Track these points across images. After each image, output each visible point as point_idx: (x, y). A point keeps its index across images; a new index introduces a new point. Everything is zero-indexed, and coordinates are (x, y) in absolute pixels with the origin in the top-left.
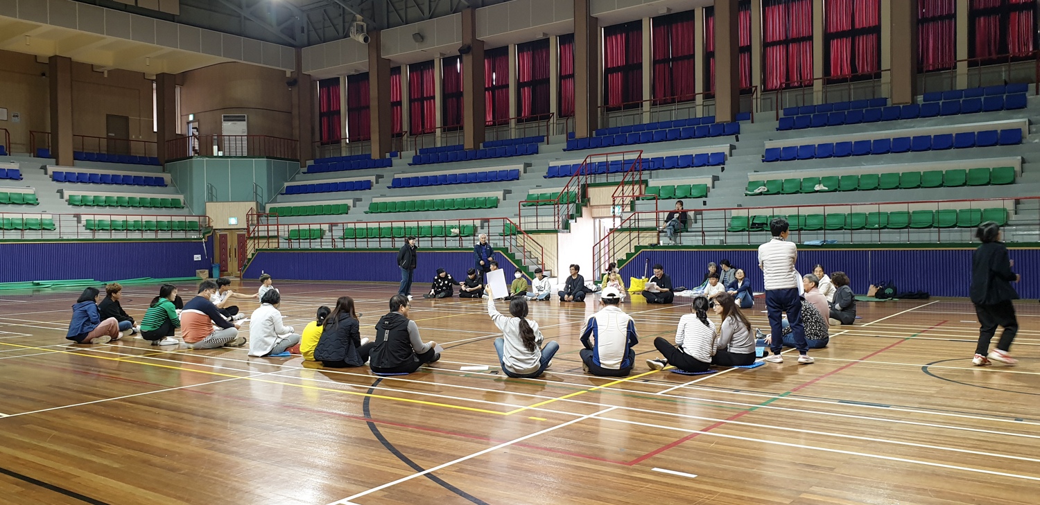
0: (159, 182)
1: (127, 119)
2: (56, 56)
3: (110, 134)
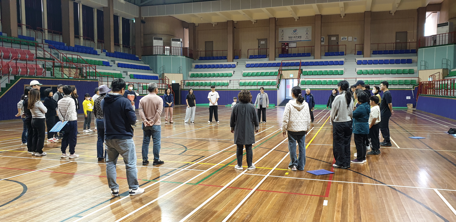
0: (409, 62)
1: (407, 32)
2: (365, 11)
3: (397, 41)
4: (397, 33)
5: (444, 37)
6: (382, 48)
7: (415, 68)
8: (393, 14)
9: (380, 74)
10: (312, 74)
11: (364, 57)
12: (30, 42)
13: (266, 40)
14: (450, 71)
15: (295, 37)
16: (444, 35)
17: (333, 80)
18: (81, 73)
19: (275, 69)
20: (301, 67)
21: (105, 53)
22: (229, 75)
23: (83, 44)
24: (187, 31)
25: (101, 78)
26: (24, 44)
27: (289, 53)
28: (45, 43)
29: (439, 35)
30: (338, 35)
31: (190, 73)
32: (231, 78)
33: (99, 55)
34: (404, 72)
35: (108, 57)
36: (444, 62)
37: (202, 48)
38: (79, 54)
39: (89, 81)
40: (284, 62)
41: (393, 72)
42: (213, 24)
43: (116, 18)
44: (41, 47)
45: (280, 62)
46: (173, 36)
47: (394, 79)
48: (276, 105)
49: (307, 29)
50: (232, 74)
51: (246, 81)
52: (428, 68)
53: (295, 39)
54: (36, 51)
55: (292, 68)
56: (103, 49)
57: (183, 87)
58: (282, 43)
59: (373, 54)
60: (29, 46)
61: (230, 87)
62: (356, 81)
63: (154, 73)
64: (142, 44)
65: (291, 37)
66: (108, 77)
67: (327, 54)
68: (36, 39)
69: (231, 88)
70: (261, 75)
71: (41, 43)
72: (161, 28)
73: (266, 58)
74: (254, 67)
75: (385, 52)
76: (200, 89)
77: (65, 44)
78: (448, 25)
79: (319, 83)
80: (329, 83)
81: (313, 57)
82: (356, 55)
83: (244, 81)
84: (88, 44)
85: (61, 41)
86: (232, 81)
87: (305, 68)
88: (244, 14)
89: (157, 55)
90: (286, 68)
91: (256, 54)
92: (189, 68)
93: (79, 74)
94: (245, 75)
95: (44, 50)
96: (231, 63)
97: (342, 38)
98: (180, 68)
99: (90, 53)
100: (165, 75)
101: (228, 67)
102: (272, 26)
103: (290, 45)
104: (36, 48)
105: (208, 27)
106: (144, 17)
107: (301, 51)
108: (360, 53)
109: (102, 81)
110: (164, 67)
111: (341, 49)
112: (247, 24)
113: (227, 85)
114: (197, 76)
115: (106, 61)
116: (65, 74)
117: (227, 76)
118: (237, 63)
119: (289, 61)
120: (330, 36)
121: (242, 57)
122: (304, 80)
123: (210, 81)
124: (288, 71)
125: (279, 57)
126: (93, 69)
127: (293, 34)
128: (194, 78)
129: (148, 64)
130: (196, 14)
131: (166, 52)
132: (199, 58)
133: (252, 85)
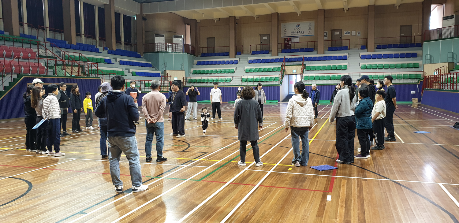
0: (414, 55)
1: (411, 26)
2: (369, 5)
3: (402, 35)
4: (401, 26)
5: (449, 30)
6: (386, 42)
7: (420, 62)
8: (397, 8)
9: (384, 68)
10: (315, 69)
11: (367, 52)
12: (32, 40)
13: (268, 35)
14: (456, 64)
15: (298, 32)
16: (450, 28)
17: (336, 75)
18: (83, 71)
19: (278, 65)
20: (305, 62)
21: (107, 50)
22: (232, 71)
23: (85, 42)
24: (188, 28)
25: (103, 75)
26: (27, 43)
27: (292, 48)
28: (47, 42)
29: (444, 29)
30: (341, 30)
31: (192, 70)
32: (234, 75)
33: (101, 52)
34: (408, 66)
35: (110, 54)
36: (450, 55)
37: (203, 45)
38: (81, 52)
39: (91, 79)
40: (286, 57)
41: (398, 66)
42: (214, 20)
43: (117, 15)
44: (42, 45)
45: (283, 57)
46: (175, 32)
47: (398, 73)
48: (279, 101)
49: (310, 24)
50: (235, 70)
51: (249, 77)
52: (433, 62)
53: (298, 34)
54: (38, 50)
55: (295, 63)
56: (105, 46)
57: (185, 84)
58: (285, 39)
59: (377, 48)
60: (31, 45)
61: (233, 83)
62: (360, 76)
63: (156, 70)
64: (144, 41)
65: (294, 32)
66: (110, 75)
67: (331, 49)
68: (38, 37)
69: (234, 85)
70: (264, 71)
71: (43, 41)
72: (162, 24)
73: (269, 53)
74: (256, 63)
75: (390, 47)
76: (202, 86)
77: (67, 43)
78: (453, 18)
79: (322, 78)
80: (333, 78)
81: (316, 52)
82: (360, 50)
83: (247, 77)
84: (90, 42)
85: (63, 39)
86: (234, 78)
87: (308, 64)
88: (246, 9)
89: (159, 52)
90: (289, 63)
91: (259, 49)
92: (191, 65)
93: (81, 72)
94: (247, 71)
95: (46, 48)
96: (234, 59)
97: (345, 32)
98: (182, 65)
99: (92, 51)
100: (167, 72)
101: (230, 63)
102: (275, 21)
103: (292, 40)
104: (38, 46)
105: (210, 23)
106: (145, 14)
107: (304, 46)
108: (364, 47)
109: (104, 79)
110: (166, 64)
111: (345, 43)
112: (249, 20)
113: (230, 81)
114: (199, 72)
115: (108, 58)
116: (67, 73)
117: (229, 73)
118: (240, 59)
119: (292, 56)
120: (333, 31)
121: (245, 53)
122: (307, 75)
123: (212, 78)
124: (291, 67)
125: (282, 53)
126: (95, 67)
127: (295, 29)
128: (196, 75)
129: (150, 61)
130: (197, 10)
131: (167, 49)
132: (201, 55)
133: (255, 81)
